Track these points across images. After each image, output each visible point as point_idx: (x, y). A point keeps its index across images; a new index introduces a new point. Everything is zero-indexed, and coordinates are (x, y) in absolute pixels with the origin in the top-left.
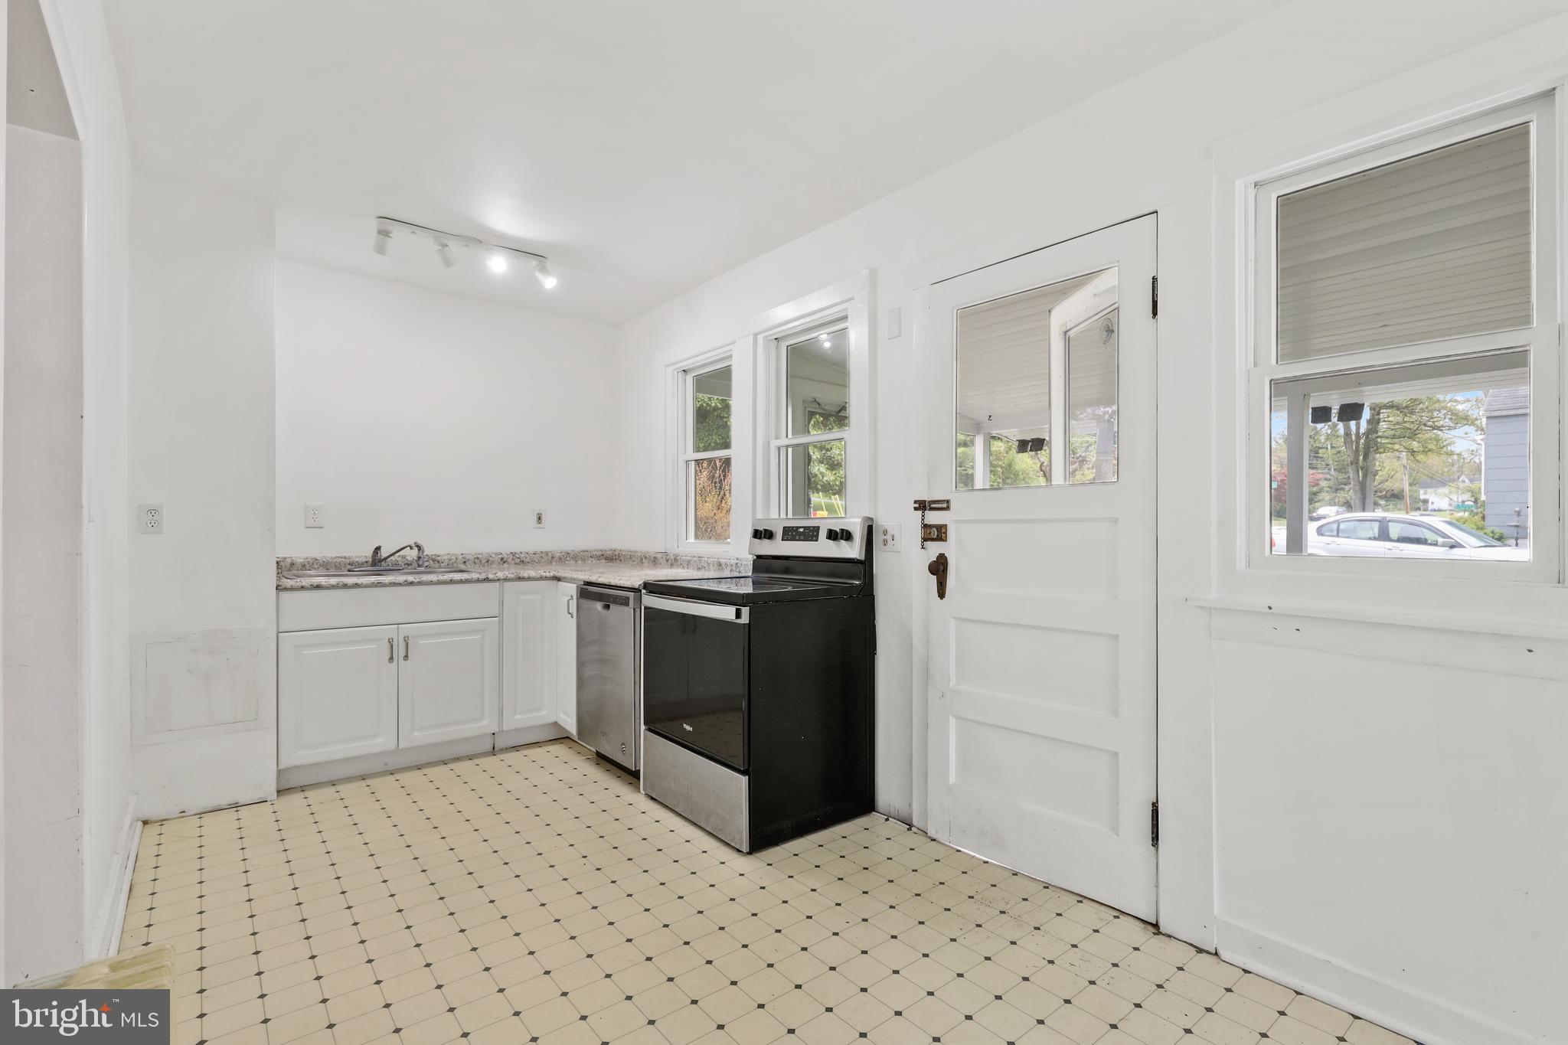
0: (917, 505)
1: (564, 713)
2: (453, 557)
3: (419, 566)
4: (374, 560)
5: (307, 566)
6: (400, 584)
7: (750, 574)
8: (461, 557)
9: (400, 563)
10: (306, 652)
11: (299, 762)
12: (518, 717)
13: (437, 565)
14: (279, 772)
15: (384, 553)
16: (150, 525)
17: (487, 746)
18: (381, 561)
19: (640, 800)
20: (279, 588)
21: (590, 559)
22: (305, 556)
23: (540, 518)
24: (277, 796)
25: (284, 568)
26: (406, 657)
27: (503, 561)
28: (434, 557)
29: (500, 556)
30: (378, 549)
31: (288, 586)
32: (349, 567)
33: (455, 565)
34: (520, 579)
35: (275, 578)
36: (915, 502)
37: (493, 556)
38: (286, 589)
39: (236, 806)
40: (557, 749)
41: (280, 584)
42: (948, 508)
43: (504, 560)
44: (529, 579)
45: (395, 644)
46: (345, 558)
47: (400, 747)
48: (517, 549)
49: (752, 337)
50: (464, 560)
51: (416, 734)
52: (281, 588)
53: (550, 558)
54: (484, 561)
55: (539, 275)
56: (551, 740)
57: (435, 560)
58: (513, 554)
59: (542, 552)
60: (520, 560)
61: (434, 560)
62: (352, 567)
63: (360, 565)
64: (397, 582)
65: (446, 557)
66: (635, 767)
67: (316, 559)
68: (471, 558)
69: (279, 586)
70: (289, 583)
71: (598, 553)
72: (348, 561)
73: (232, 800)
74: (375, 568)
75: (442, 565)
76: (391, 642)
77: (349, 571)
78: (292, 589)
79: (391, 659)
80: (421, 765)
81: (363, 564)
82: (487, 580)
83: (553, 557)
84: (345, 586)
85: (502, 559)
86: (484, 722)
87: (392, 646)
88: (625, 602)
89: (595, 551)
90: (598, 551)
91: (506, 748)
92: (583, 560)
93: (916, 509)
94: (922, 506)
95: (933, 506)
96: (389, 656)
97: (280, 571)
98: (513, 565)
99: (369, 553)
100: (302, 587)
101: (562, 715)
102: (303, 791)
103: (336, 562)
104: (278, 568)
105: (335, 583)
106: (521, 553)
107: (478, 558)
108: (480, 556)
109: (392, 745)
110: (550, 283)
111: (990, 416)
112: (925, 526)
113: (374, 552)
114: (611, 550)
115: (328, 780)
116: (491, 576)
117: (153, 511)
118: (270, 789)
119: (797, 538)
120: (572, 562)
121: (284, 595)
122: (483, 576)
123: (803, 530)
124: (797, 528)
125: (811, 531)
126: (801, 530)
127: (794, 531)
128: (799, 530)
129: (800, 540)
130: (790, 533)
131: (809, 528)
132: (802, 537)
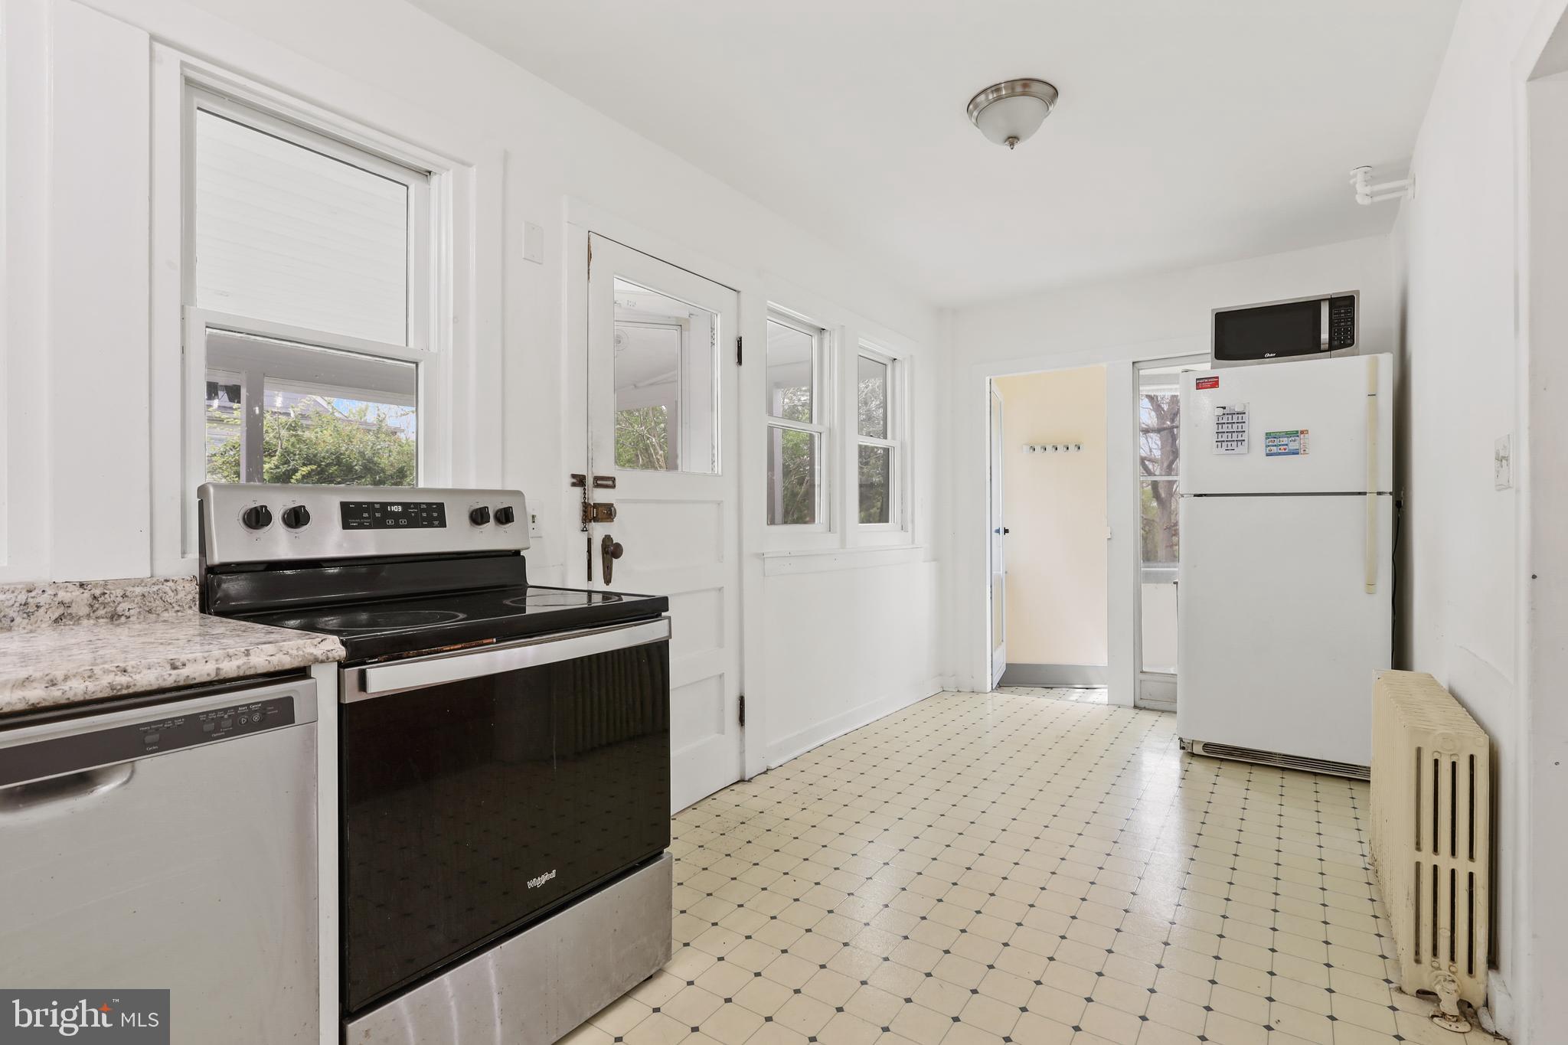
0: (574, 481)
36: (574, 476)
42: (613, 486)
93: (574, 485)
94: (579, 481)
95: (599, 482)
112: (586, 506)
123: (400, 509)
124: (384, 505)
125: (423, 510)
126: (395, 509)
127: (377, 510)
128: (391, 508)
129: (397, 526)
130: (366, 515)
131: (417, 505)
132: (403, 521)
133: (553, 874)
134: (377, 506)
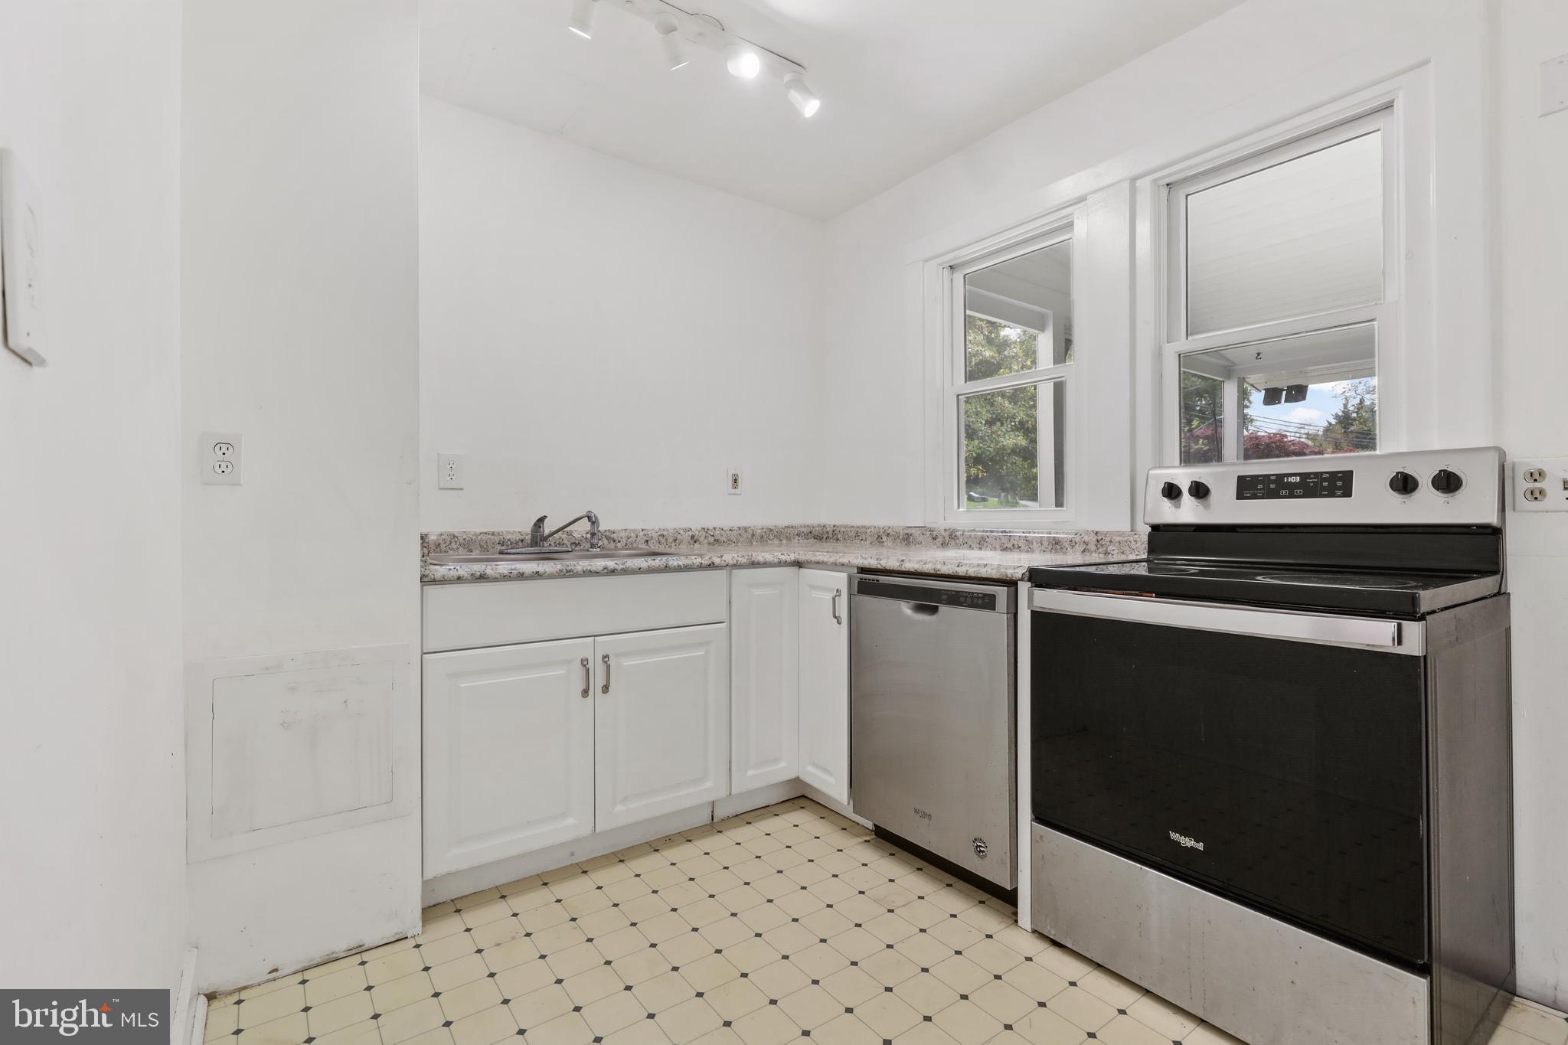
1: (815, 765)
2: (632, 535)
3: (593, 546)
4: (533, 537)
5: (443, 546)
6: (597, 573)
7: (1145, 556)
8: (641, 534)
9: (565, 541)
10: (463, 685)
11: (454, 868)
12: (750, 773)
13: (612, 546)
14: (426, 884)
15: (548, 528)
16: (219, 471)
17: (704, 818)
18: (546, 539)
19: (1020, 940)
20: (426, 580)
21: (797, 538)
22: (439, 531)
23: (735, 481)
24: (423, 926)
25: (431, 549)
26: (606, 689)
27: (694, 540)
28: (608, 533)
29: (690, 533)
30: (541, 520)
31: (438, 576)
32: (499, 548)
33: (635, 545)
34: (754, 564)
35: (419, 563)
37: (681, 532)
38: (435, 582)
39: (360, 950)
40: (802, 818)
41: (427, 572)
43: (696, 537)
44: (766, 565)
45: (590, 666)
46: (493, 534)
47: (597, 831)
48: (710, 525)
49: (1128, 181)
50: (646, 538)
51: (619, 808)
52: (426, 579)
53: (750, 537)
54: (670, 540)
55: (795, 96)
56: (783, 802)
57: (610, 537)
58: (705, 530)
59: (739, 528)
60: (716, 539)
61: (608, 538)
62: (506, 548)
63: (514, 544)
64: (593, 569)
65: (623, 535)
66: (1011, 885)
67: (454, 536)
68: (655, 535)
69: (424, 575)
70: (439, 571)
71: (806, 530)
72: (497, 539)
73: (353, 943)
74: (536, 549)
75: (619, 545)
76: (584, 662)
77: (501, 553)
78: (444, 581)
79: (585, 693)
80: (622, 852)
81: (517, 543)
82: (712, 566)
83: (753, 535)
84: (521, 576)
85: (693, 537)
86: (709, 784)
87: (588, 671)
88: (987, 603)
89: (801, 527)
90: (805, 526)
91: (729, 818)
92: (789, 539)
96: (583, 686)
97: (426, 551)
98: (706, 546)
99: (527, 528)
100: (459, 578)
101: (810, 769)
102: (458, 911)
103: (481, 540)
104: (423, 547)
105: (506, 572)
106: (715, 529)
107: (663, 536)
108: (665, 533)
109: (585, 830)
110: (811, 107)
111: (1259, 354)
113: (535, 525)
114: (819, 526)
115: (492, 886)
116: (717, 561)
117: (223, 446)
118: (410, 919)
119: (1284, 492)
120: (776, 542)
121: (432, 591)
122: (706, 561)
123: (1298, 479)
124: (1280, 477)
125: (1325, 480)
126: (1292, 479)
127: (1273, 482)
128: (1288, 479)
129: (1291, 496)
130: (1260, 486)
131: (1317, 475)
132: (1299, 492)
133: (1200, 846)
134: (1273, 478)
